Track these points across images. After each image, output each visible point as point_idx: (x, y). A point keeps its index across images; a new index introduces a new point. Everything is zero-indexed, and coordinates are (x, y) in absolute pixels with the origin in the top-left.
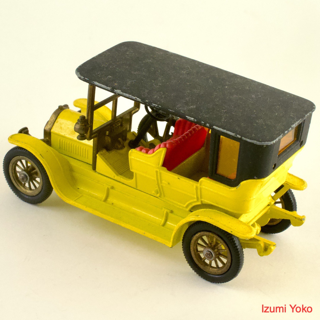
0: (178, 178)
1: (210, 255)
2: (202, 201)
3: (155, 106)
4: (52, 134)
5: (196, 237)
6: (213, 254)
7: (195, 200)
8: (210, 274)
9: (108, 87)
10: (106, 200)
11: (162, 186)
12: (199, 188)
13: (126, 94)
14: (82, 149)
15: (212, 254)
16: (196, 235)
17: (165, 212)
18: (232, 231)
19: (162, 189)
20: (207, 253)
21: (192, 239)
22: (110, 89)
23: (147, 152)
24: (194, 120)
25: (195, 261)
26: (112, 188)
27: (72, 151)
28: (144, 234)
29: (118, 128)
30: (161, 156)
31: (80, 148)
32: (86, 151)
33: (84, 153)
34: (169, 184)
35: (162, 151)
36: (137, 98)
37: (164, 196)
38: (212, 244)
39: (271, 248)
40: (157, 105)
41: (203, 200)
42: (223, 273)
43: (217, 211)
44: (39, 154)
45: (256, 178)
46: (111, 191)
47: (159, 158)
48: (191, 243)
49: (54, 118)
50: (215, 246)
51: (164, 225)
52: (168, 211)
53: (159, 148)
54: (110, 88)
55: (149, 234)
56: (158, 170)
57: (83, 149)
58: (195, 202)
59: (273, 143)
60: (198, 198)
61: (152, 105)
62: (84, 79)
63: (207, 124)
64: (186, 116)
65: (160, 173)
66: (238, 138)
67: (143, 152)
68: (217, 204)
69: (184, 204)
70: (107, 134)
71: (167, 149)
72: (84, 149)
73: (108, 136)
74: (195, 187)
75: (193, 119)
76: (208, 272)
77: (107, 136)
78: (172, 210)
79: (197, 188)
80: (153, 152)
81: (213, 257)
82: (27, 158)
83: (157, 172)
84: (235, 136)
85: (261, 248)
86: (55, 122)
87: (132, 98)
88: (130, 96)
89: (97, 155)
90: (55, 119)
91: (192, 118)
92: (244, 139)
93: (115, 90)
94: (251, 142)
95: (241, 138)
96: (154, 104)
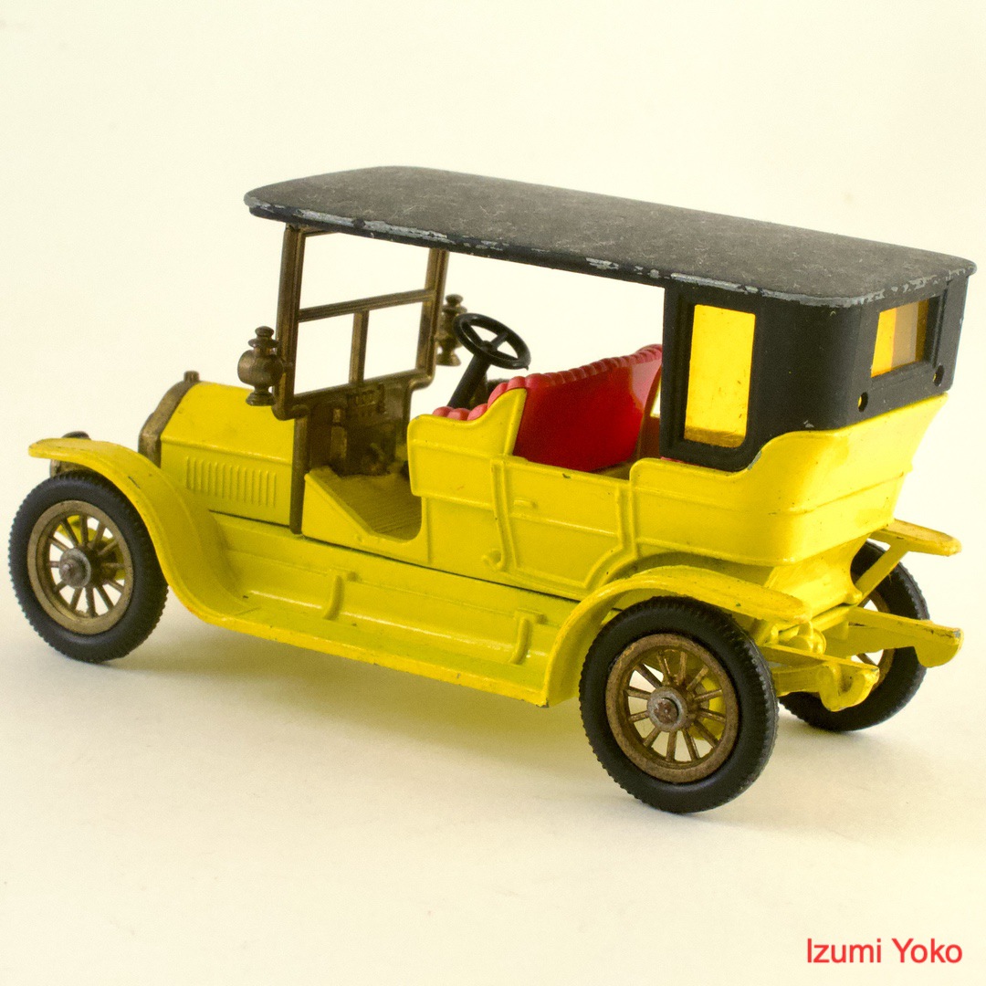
0: (565, 476)
1: (669, 710)
2: (639, 546)
3: (491, 245)
4: (164, 447)
5: (623, 660)
6: (680, 706)
7: (620, 547)
8: (670, 783)
9: (345, 219)
10: (334, 614)
11: (512, 521)
12: (630, 495)
13: (401, 228)
14: (257, 479)
15: (676, 706)
16: (624, 652)
17: (522, 622)
18: (740, 602)
19: (513, 530)
20: (660, 704)
21: (611, 669)
22: (352, 222)
23: (464, 417)
24: (611, 265)
25: (624, 749)
26: (354, 577)
27: (227, 491)
28: (458, 677)
29: (370, 415)
30: (508, 416)
31: (250, 475)
32: (272, 483)
33: (264, 487)
34: (535, 505)
35: (511, 401)
37: (519, 564)
38: (675, 678)
39: (863, 676)
40: (495, 244)
41: (641, 539)
42: (714, 768)
43: (687, 567)
44: (126, 476)
45: (809, 426)
46: (350, 587)
47: (504, 426)
48: (609, 686)
49: (170, 402)
50: (684, 684)
51: (521, 659)
52: (532, 618)
53: (502, 394)
54: (350, 220)
55: (474, 676)
56: (501, 463)
57: (261, 476)
58: (616, 556)
59: (859, 303)
60: (626, 537)
61: (483, 245)
63: (653, 271)
64: (588, 259)
65: (507, 472)
66: (750, 293)
67: (454, 418)
68: (688, 543)
69: (583, 579)
70: (338, 421)
71: (528, 390)
72: (265, 475)
73: (340, 424)
74: (617, 494)
75: (609, 263)
76: (665, 778)
77: (336, 424)
78: (543, 616)
79: (623, 496)
80: (485, 410)
81: (680, 717)
82: (86, 504)
83: (496, 469)
84: (742, 290)
85: (832, 680)
86: (173, 412)
89: (307, 477)
90: (173, 406)
91: (605, 262)
92: (768, 294)
93: (366, 222)
94: (789, 300)
95: (759, 295)
96: (488, 243)
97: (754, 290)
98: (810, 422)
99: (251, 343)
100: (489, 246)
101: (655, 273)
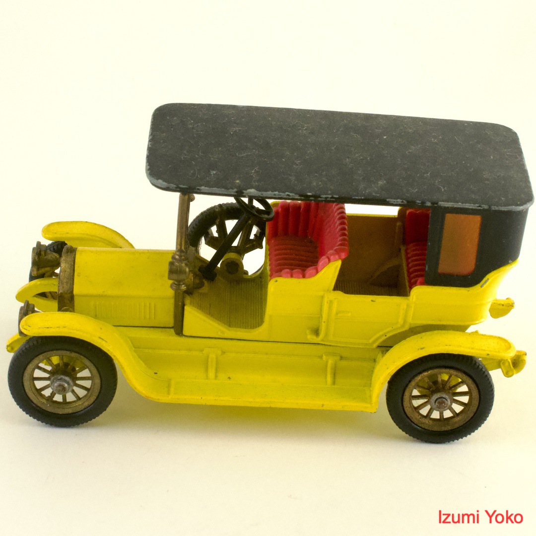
0: (372, 301)
3: (328, 198)
4: (76, 299)
10: (216, 376)
14: (142, 307)
17: (331, 362)
22: (236, 192)
23: (304, 276)
24: (402, 202)
32: (152, 307)
33: (147, 312)
36: (291, 194)
40: (330, 196)
44: (98, 337)
45: (511, 262)
46: (220, 358)
49: (68, 270)
51: (334, 382)
53: (327, 264)
54: (233, 191)
56: (333, 298)
57: (145, 306)
58: (396, 329)
61: (322, 198)
62: (176, 188)
63: (427, 202)
64: (388, 200)
66: (483, 209)
72: (147, 305)
80: (317, 272)
83: (330, 302)
84: (478, 208)
85: (509, 365)
86: (74, 275)
87: (280, 196)
88: (277, 193)
89: (186, 307)
91: (398, 200)
92: (494, 208)
93: (244, 191)
95: (489, 209)
96: (324, 196)
97: (486, 207)
100: (326, 198)
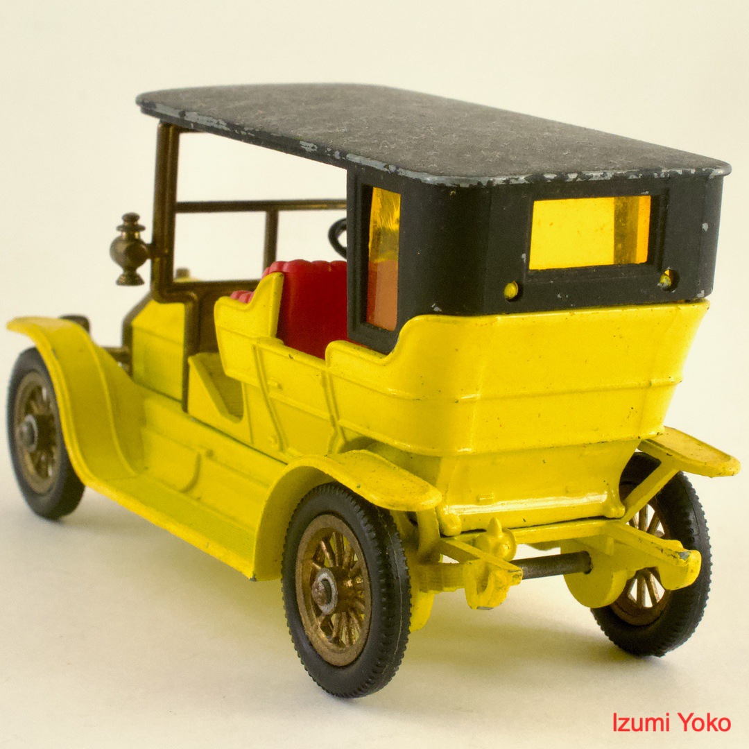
0: (290, 357)
2: (342, 430)
7: (333, 430)
10: (190, 488)
12: (328, 377)
15: (331, 588)
18: (360, 484)
24: (313, 148)
26: (211, 454)
34: (280, 386)
35: (269, 284)
39: (495, 576)
40: (251, 130)
44: (51, 348)
45: (437, 309)
46: (206, 463)
47: (266, 308)
56: (256, 342)
58: (333, 439)
60: (333, 420)
63: (337, 152)
64: (301, 142)
65: (260, 352)
71: (285, 274)
74: (320, 376)
75: (313, 145)
79: (323, 377)
83: (254, 350)
84: (386, 170)
89: (190, 361)
91: (310, 145)
92: (402, 172)
93: (186, 114)
94: (414, 178)
95: (396, 173)
96: (247, 129)
97: (393, 169)
98: (437, 305)
99: (119, 228)
100: (247, 132)
101: (337, 155)
